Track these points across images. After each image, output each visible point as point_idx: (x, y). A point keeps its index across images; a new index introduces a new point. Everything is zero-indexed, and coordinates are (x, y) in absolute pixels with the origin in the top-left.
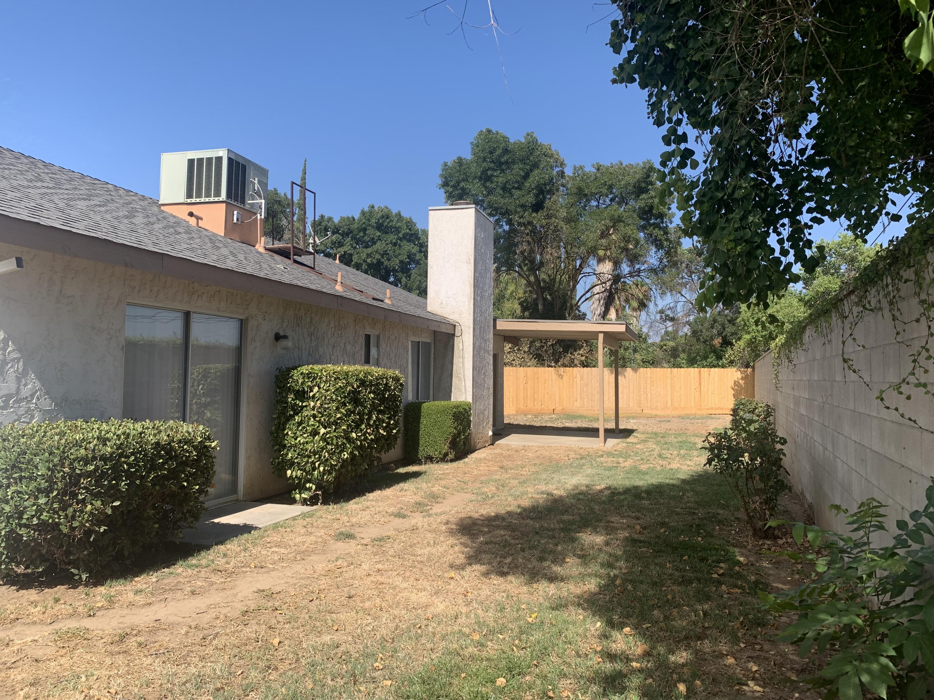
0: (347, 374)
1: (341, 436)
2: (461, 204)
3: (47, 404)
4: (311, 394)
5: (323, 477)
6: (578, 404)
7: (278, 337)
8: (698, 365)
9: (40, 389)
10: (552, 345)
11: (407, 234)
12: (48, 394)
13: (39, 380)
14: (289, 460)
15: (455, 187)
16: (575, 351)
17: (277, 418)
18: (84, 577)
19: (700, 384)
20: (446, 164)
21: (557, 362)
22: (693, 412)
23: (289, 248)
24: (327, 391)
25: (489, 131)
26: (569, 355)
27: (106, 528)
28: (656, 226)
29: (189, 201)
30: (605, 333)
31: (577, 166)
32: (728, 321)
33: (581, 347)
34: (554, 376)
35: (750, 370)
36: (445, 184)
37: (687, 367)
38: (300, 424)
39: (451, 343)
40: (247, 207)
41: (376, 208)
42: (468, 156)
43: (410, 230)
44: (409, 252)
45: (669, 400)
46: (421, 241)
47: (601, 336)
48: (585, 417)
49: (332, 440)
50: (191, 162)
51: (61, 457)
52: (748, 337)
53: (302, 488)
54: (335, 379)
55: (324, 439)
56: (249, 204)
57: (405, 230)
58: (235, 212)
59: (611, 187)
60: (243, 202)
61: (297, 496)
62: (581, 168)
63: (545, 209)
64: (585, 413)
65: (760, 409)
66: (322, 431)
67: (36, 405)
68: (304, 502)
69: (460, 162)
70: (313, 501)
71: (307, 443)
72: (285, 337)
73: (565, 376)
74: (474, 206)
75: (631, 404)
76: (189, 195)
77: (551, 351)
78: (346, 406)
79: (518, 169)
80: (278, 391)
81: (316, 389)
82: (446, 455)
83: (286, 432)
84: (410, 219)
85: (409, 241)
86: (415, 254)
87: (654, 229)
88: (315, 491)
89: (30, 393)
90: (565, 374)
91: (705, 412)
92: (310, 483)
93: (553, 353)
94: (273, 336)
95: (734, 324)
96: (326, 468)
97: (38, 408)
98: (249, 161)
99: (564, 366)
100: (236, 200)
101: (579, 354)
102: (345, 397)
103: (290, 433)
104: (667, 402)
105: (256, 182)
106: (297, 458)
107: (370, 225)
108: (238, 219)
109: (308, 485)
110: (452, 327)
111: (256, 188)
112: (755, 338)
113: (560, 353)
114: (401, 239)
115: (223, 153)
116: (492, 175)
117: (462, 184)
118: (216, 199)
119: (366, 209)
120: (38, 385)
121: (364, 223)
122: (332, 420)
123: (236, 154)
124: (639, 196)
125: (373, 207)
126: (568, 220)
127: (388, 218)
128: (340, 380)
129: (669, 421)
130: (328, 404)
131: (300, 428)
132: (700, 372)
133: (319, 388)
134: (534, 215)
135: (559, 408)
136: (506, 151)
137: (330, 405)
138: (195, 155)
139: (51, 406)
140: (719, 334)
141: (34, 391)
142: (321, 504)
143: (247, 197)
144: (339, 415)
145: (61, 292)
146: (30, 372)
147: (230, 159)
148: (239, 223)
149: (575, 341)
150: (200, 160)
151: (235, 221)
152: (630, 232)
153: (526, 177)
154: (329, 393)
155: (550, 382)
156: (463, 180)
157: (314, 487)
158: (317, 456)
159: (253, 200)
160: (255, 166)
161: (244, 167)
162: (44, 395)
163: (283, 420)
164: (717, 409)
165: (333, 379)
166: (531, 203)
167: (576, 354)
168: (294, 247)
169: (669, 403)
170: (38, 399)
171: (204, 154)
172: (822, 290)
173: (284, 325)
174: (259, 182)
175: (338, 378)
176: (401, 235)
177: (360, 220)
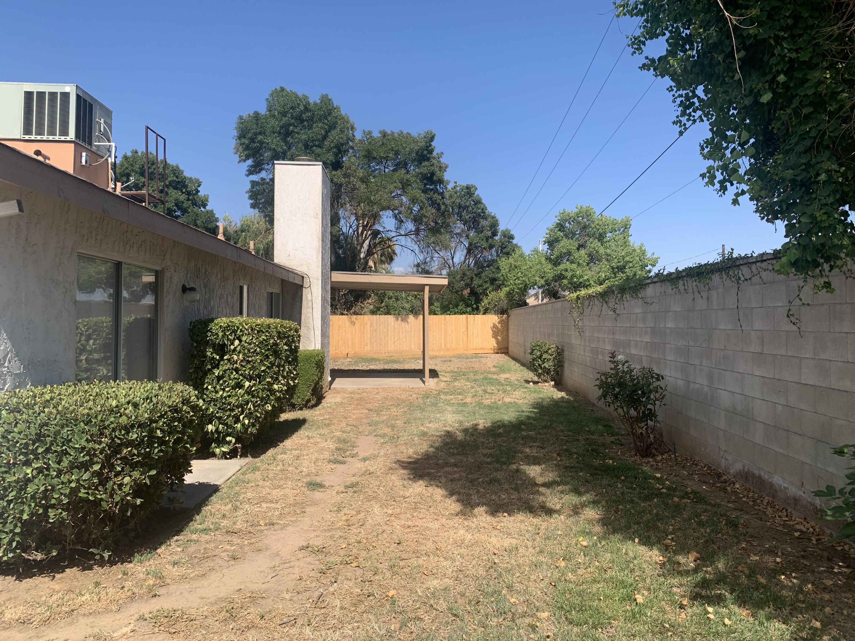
0: (269, 326)
1: (265, 388)
2: (303, 160)
3: (17, 368)
4: (232, 347)
5: (247, 429)
6: (368, 348)
7: (185, 289)
8: (451, 312)
9: (11, 351)
10: (344, 294)
11: (173, 181)
12: (17, 356)
13: (10, 341)
14: (209, 415)
15: (252, 140)
16: (365, 300)
17: (194, 372)
18: (106, 555)
19: (467, 328)
20: (241, 118)
21: (349, 309)
22: (462, 352)
23: (144, 195)
24: (250, 344)
25: (283, 89)
26: (360, 304)
27: (142, 500)
28: (436, 191)
29: (27, 137)
30: (430, 286)
31: (366, 131)
32: (475, 275)
33: (369, 297)
34: (348, 323)
35: (505, 316)
36: (241, 137)
37: (441, 314)
38: (219, 378)
39: (300, 294)
40: (94, 149)
41: (140, 154)
42: (263, 111)
43: (177, 177)
44: (177, 200)
45: (443, 343)
46: (189, 189)
47: (427, 289)
48: (379, 360)
49: (258, 393)
50: (28, 95)
51: (100, 426)
52: (507, 289)
53: (221, 442)
54: (258, 332)
55: (249, 392)
56: (96, 146)
57: (171, 178)
58: (84, 154)
59: (397, 153)
60: (90, 144)
61: (217, 451)
62: (370, 133)
63: (344, 169)
64: (375, 356)
65: (553, 349)
66: (247, 384)
67: (8, 369)
68: (224, 456)
69: (257, 116)
70: (232, 454)
71: (229, 396)
72: (193, 289)
73: (357, 323)
74: (321, 163)
75: (413, 347)
76: (27, 130)
77: (343, 301)
78: (269, 358)
79: (318, 128)
80: (195, 344)
81: (237, 342)
82: (309, 401)
83: (205, 386)
84: (177, 167)
85: (176, 188)
86: (183, 202)
87: (434, 193)
88: (235, 444)
89: (3, 355)
90: (357, 322)
91: (471, 352)
92: (230, 436)
93: (345, 302)
94: (180, 289)
95: (480, 278)
96: (251, 421)
97: (10, 372)
98: (96, 101)
99: (355, 313)
100: (84, 141)
101: (368, 303)
102: (268, 350)
103: (210, 387)
104: (441, 344)
105: (102, 121)
106: (217, 412)
107: (133, 170)
108: (86, 162)
109: (228, 439)
110: (301, 279)
111: (102, 130)
112: (513, 290)
113: (351, 301)
114: (167, 187)
115: (70, 89)
116: (293, 131)
117: (260, 137)
118: (63, 138)
119: (129, 154)
120: (9, 345)
121: (127, 168)
122: (256, 373)
123: (84, 92)
124: (421, 163)
125: (136, 152)
126: (363, 180)
127: (153, 164)
128: (263, 332)
129: (450, 361)
130: (251, 357)
131: (221, 382)
132: (467, 318)
133: (240, 341)
134: (334, 173)
135: (351, 353)
136: (306, 109)
137: (253, 358)
138: (35, 87)
139: (20, 369)
140: (467, 285)
141: (6, 352)
142: (241, 457)
143: (93, 140)
144: (263, 368)
145: (27, 240)
146: (3, 332)
147: (78, 97)
148: (88, 165)
149: (365, 291)
150: (41, 95)
151: (84, 163)
152: (419, 195)
153: (325, 137)
154: (252, 345)
155: (344, 329)
156: (260, 133)
157: (234, 440)
158: (240, 410)
159: (99, 142)
160: (102, 106)
161: (91, 106)
162: (15, 357)
163: (201, 374)
164: (480, 349)
165: (256, 332)
166: (331, 161)
167: (365, 302)
168: (149, 194)
169: (443, 345)
170: (10, 362)
171: (47, 88)
172: (565, 251)
173: (189, 276)
174: (105, 122)
175: (262, 331)
176: (167, 183)
177: (122, 165)
